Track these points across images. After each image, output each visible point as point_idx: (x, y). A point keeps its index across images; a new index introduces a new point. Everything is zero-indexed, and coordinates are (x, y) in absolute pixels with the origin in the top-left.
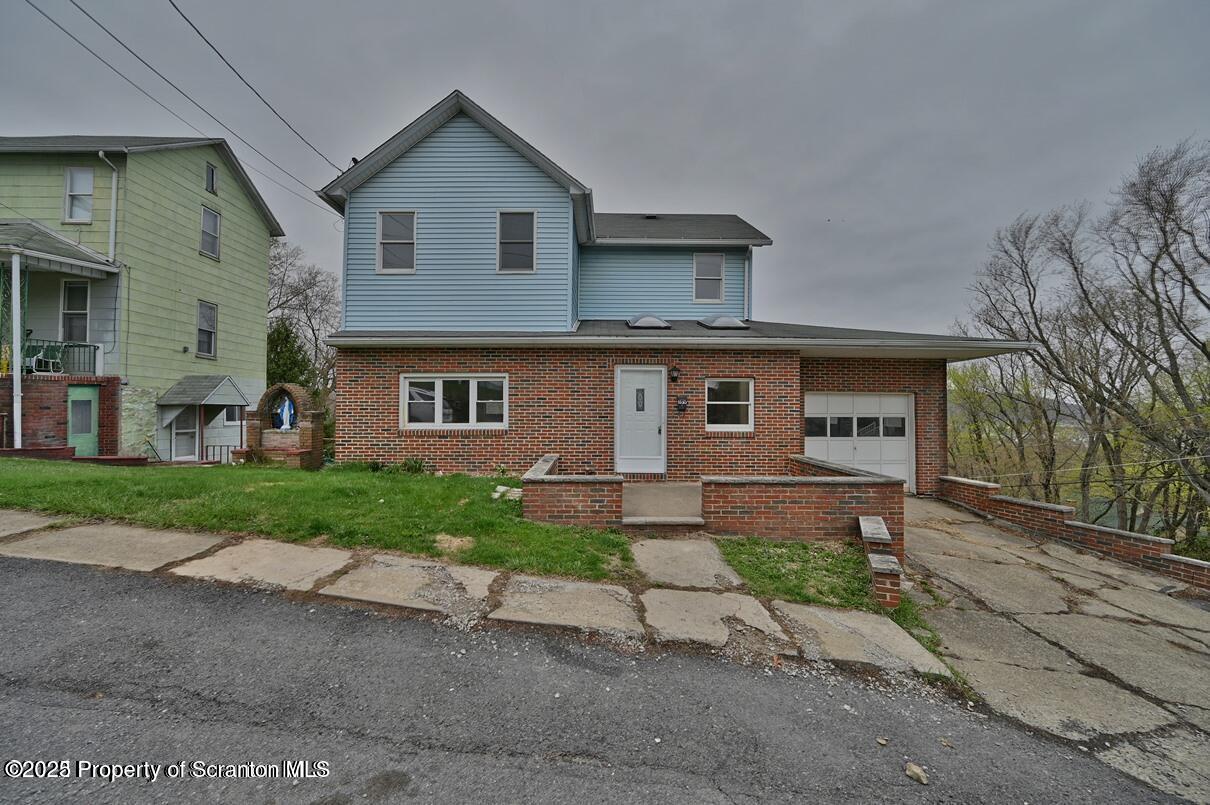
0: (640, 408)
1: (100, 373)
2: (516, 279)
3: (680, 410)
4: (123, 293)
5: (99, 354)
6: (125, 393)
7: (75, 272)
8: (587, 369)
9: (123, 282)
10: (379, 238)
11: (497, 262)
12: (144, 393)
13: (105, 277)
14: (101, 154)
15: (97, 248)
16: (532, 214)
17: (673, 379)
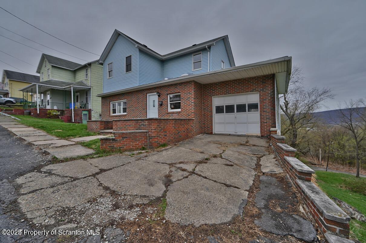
0: (154, 106)
1: (89, 109)
2: (130, 74)
3: (161, 106)
4: (92, 92)
5: (89, 104)
6: (92, 112)
7: (85, 89)
8: (140, 96)
9: (92, 90)
10: (108, 71)
11: (125, 71)
12: (97, 112)
13: (89, 89)
14: (87, 65)
15: (89, 83)
16: (131, 56)
17: (159, 96)
